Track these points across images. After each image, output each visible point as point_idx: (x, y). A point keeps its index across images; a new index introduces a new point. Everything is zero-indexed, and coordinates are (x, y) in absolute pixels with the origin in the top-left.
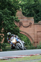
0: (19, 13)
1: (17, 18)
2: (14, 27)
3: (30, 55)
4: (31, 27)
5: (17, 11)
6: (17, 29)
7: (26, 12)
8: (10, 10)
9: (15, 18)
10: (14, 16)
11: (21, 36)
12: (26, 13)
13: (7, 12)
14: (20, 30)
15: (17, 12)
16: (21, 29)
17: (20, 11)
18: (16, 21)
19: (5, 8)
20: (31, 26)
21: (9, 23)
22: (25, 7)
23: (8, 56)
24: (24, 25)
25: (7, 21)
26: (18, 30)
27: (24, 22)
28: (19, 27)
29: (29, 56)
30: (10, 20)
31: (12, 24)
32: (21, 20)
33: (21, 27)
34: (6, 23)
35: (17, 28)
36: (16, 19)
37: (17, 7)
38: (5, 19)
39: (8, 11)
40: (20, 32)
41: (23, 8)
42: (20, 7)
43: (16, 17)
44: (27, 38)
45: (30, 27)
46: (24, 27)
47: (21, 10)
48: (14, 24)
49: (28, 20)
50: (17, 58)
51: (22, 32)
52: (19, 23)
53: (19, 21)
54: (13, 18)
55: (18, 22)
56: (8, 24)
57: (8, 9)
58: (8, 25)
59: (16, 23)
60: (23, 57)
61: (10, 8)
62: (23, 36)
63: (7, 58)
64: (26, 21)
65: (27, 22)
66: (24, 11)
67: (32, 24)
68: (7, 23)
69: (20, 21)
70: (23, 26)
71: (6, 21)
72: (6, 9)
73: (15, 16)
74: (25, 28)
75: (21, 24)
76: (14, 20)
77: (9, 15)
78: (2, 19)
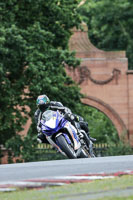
0: (78, 40)
1: (73, 54)
2: (62, 85)
3: (113, 174)
4: (117, 83)
5: (71, 30)
6: (72, 91)
7: (102, 34)
8: (50, 29)
9: (67, 55)
10: (64, 49)
11: (86, 112)
12: (103, 38)
13: (41, 34)
14: (82, 92)
15: (71, 34)
16: (87, 90)
17: (82, 30)
18: (70, 64)
19: (32, 22)
20: (119, 81)
21: (46, 69)
22: (98, 19)
23: (43, 178)
24: (94, 78)
25: (41, 63)
26: (76, 93)
27: (94, 66)
28: (80, 83)
29: (112, 177)
30: (49, 59)
31: (56, 73)
32: (84, 61)
33: (87, 84)
34: (35, 69)
35: (74, 85)
36: (70, 58)
37: (71, 19)
38: (32, 59)
39: (43, 31)
40: (82, 100)
41: (92, 21)
42: (81, 18)
43: (70, 52)
44: (104, 120)
45: (114, 81)
46: (95, 82)
47: (86, 29)
48: (64, 75)
49: (108, 59)
50: (72, 182)
51: (88, 98)
52: (80, 70)
53: (78, 63)
54: (58, 54)
55: (74, 67)
56: (42, 73)
57: (42, 23)
58: (42, 77)
59: (70, 69)
61: (51, 23)
63: (39, 184)
64: (100, 63)
65: (105, 65)
66: (95, 32)
67: (119, 72)
68: (39, 70)
69: (82, 64)
70: (92, 80)
71: (36, 64)
72: (37, 25)
73: (64, 47)
74: (97, 88)
75: (85, 74)
76: (63, 59)
77: (45, 44)
78: (22, 59)
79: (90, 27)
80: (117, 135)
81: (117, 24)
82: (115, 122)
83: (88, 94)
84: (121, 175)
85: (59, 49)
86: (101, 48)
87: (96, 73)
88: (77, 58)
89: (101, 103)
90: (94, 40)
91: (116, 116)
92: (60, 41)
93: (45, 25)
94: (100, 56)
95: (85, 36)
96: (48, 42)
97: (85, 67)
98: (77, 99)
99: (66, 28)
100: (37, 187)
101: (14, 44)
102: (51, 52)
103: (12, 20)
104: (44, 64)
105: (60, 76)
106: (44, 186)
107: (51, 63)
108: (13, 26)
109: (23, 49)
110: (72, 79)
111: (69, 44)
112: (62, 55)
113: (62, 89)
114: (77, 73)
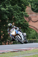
0: (28, 9)
1: (27, 13)
2: (24, 22)
5: (26, 7)
6: (26, 24)
7: (35, 8)
8: (20, 6)
9: (25, 14)
10: (24, 12)
11: (30, 30)
13: (18, 8)
14: (29, 24)
15: (26, 8)
16: (31, 24)
17: (29, 7)
19: (15, 4)
21: (19, 18)
23: (18, 49)
26: (28, 24)
27: (33, 17)
28: (29, 22)
30: (20, 15)
31: (22, 19)
32: (30, 16)
33: (31, 22)
35: (27, 22)
36: (26, 15)
38: (15, 15)
40: (29, 27)
41: (32, 4)
42: (29, 3)
43: (26, 13)
44: (35, 32)
46: (33, 21)
47: (30, 6)
48: (24, 19)
49: (37, 15)
50: (26, 50)
52: (29, 18)
53: (28, 16)
54: (23, 13)
55: (27, 17)
57: (18, 5)
58: (18, 20)
59: (26, 18)
60: (32, 50)
62: (32, 30)
63: (17, 50)
65: (36, 17)
66: (33, 7)
68: (17, 18)
69: (29, 16)
70: (32, 21)
75: (30, 19)
76: (24, 15)
77: (19, 11)
78: (12, 15)
79: (32, 6)
83: (31, 25)
85: (23, 12)
86: (35, 12)
87: (33, 19)
88: (28, 15)
89: (34, 27)
90: (33, 9)
93: (19, 5)
95: (30, 8)
96: (20, 10)
97: (30, 17)
98: (28, 26)
99: (25, 6)
100: (16, 51)
101: (10, 10)
102: (20, 13)
103: (10, 3)
105: (23, 20)
107: (20, 16)
108: (10, 5)
109: (13, 12)
110: (26, 21)
111: (26, 11)
112: (24, 14)
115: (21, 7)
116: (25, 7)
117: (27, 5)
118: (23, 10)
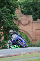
3: (28, 53)
4: (29, 25)
6: (16, 27)
7: (25, 10)
9: (14, 16)
12: (25, 11)
15: (16, 10)
17: (19, 9)
18: (15, 19)
21: (8, 21)
22: (23, 6)
24: (23, 24)
26: (17, 28)
27: (23, 20)
28: (18, 25)
29: (28, 54)
30: (9, 18)
31: (11, 22)
36: (15, 17)
37: (16, 6)
39: (7, 9)
40: (19, 30)
44: (26, 36)
49: (27, 18)
50: (16, 55)
51: (21, 30)
52: (18, 21)
53: (18, 19)
59: (15, 21)
60: (22, 55)
61: (9, 7)
62: (22, 34)
65: (26, 20)
66: (23, 10)
68: (6, 21)
70: (22, 24)
72: (5, 7)
73: (13, 14)
75: (20, 22)
76: (13, 18)
77: (8, 13)
78: (1, 18)
79: (21, 8)
80: (30, 41)
81: (29, 7)
82: (29, 37)
83: (21, 28)
84: (31, 53)
86: (24, 14)
87: (23, 22)
89: (25, 31)
91: (29, 35)
92: (12, 12)
94: (24, 17)
95: (20, 11)
96: (9, 13)
97: (20, 20)
99: (14, 8)
100: (5, 57)
102: (10, 16)
104: (8, 19)
106: (7, 57)
109: (1, 14)
110: (16, 24)
111: (15, 13)
112: (13, 17)
113: (13, 27)
114: (17, 22)
115: (10, 10)
116: (14, 10)
117: (16, 8)
118: (13, 12)
